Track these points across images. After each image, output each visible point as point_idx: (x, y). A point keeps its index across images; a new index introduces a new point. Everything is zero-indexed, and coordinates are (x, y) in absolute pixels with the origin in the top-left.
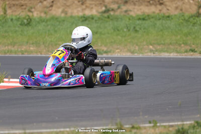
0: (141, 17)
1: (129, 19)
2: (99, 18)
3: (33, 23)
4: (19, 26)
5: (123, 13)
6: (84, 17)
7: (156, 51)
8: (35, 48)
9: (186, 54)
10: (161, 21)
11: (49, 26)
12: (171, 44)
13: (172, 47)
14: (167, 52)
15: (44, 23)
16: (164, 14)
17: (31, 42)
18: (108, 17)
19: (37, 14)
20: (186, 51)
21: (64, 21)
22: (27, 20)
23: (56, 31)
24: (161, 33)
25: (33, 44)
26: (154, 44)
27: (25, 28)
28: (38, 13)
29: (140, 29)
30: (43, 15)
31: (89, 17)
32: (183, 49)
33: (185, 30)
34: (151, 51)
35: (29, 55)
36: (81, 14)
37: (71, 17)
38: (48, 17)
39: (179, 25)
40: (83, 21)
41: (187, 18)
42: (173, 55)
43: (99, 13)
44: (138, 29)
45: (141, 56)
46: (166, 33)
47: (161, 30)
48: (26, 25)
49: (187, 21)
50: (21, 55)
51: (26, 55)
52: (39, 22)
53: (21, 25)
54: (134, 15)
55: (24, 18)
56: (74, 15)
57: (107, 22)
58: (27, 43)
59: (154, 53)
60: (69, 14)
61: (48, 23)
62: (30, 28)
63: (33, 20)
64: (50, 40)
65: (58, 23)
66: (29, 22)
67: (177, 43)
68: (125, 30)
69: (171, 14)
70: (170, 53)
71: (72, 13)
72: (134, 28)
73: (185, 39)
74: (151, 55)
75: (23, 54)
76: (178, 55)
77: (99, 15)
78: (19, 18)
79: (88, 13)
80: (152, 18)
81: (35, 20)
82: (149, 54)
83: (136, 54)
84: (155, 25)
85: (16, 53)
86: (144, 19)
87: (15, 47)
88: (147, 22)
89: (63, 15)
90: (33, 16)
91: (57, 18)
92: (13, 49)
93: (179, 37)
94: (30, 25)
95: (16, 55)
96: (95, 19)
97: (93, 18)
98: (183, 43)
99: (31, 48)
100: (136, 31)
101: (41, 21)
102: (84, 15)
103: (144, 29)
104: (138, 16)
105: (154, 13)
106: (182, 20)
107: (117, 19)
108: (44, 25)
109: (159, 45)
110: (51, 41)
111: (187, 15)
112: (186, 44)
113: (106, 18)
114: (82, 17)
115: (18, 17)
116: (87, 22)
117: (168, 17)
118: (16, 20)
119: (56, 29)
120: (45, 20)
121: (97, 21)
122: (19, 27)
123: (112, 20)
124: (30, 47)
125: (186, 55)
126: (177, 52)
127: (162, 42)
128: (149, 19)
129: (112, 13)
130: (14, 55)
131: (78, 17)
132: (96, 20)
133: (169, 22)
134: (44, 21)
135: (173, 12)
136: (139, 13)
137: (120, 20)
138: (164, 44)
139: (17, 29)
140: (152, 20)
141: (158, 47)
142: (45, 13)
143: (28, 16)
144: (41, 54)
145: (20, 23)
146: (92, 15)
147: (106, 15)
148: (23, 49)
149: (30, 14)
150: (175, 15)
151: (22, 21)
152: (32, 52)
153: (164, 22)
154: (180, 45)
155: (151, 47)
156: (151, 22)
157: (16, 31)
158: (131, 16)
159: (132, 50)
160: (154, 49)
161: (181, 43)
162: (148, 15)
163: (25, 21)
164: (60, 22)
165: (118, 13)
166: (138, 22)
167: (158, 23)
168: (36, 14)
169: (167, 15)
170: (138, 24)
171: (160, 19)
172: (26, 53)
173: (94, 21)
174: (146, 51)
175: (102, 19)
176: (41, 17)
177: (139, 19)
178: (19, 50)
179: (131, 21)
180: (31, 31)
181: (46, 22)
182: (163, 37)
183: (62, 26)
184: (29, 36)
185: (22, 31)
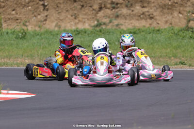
0: (132, 31)
1: (121, 33)
2: (92, 32)
3: (28, 36)
4: (14, 39)
5: (115, 27)
6: (77, 31)
8: (30, 61)
9: (176, 66)
10: (151, 34)
11: (43, 40)
12: (161, 57)
13: (161, 59)
14: (157, 64)
15: (38, 37)
16: (154, 28)
17: (26, 54)
18: (100, 31)
19: (32, 28)
20: (176, 64)
22: (22, 34)
23: (50, 45)
24: (151, 46)
25: (28, 57)
27: (21, 41)
28: (33, 26)
31: (82, 31)
32: (173, 61)
33: (175, 44)
36: (74, 28)
38: (42, 30)
39: (169, 38)
40: (76, 35)
41: (176, 32)
43: (91, 27)
46: (157, 46)
47: (152, 44)
48: (21, 39)
49: (177, 35)
50: (16, 68)
52: (33, 36)
53: (16, 38)
54: (125, 29)
55: (19, 32)
56: (67, 29)
58: (22, 55)
60: (62, 28)
61: (43, 36)
62: (25, 41)
63: (27, 34)
64: (44, 52)
65: (52, 37)
66: (24, 36)
67: (167, 56)
69: (161, 28)
71: (65, 27)
73: (174, 51)
75: (18, 66)
77: (91, 29)
78: (14, 32)
79: (80, 27)
80: (143, 31)
81: (29, 33)
84: (145, 39)
86: (135, 33)
87: (11, 60)
88: (138, 36)
89: (56, 29)
90: (27, 29)
91: (51, 32)
92: (9, 61)
93: (169, 50)
94: (25, 39)
96: (87, 32)
97: (85, 32)
98: (173, 56)
99: (27, 61)
101: (35, 34)
102: (77, 28)
104: (129, 29)
105: (144, 26)
106: (172, 33)
107: (109, 32)
108: (38, 39)
110: (46, 54)
111: (176, 28)
112: (175, 56)
113: (98, 31)
114: (75, 31)
115: (13, 30)
116: (80, 35)
117: (159, 30)
118: (11, 33)
119: (50, 42)
120: (40, 34)
121: (90, 35)
122: (14, 40)
123: (103, 33)
124: (25, 59)
125: (176, 68)
127: (153, 55)
128: (140, 32)
129: (104, 27)
131: (71, 31)
132: (88, 34)
133: (159, 35)
134: (38, 35)
135: (163, 26)
136: (130, 27)
137: (111, 33)
138: (155, 57)
139: (12, 42)
140: (142, 33)
142: (39, 27)
143: (24, 30)
145: (15, 36)
146: (85, 29)
147: (98, 29)
148: (18, 62)
149: (25, 28)
150: (165, 29)
151: (18, 34)
153: (154, 35)
154: (170, 58)
156: (142, 35)
157: (11, 45)
158: (123, 30)
161: (171, 56)
162: (139, 29)
163: (20, 34)
164: (53, 35)
165: (109, 27)
167: (149, 36)
168: (30, 28)
169: (157, 28)
171: (150, 33)
172: (22, 66)
173: (87, 34)
175: (94, 33)
176: (35, 30)
178: (15, 62)
180: (26, 45)
181: (41, 36)
182: (153, 50)
183: (55, 39)
184: (24, 49)
185: (17, 44)
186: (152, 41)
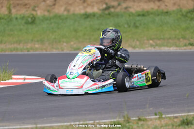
0: (141, 14)
1: (130, 16)
2: (100, 15)
3: (37, 21)
5: (123, 10)
6: (86, 15)
7: (157, 45)
8: (40, 46)
9: (185, 47)
10: (160, 16)
12: (170, 38)
13: (171, 41)
14: (167, 46)
15: (48, 21)
16: (162, 10)
17: (36, 39)
18: (109, 14)
19: (41, 13)
20: (185, 45)
21: (66, 18)
22: (32, 18)
24: (161, 28)
25: (38, 41)
26: (154, 39)
27: (30, 26)
28: (42, 11)
29: (140, 24)
30: (46, 14)
31: (91, 14)
32: (182, 43)
33: (184, 25)
34: (152, 45)
35: (35, 53)
36: (83, 12)
37: (74, 14)
38: (52, 15)
39: (178, 20)
40: (85, 18)
41: (184, 14)
42: (173, 49)
43: (100, 10)
44: (138, 25)
45: (142, 50)
46: (165, 28)
47: (161, 26)
48: (30, 23)
49: (185, 16)
50: (26, 53)
51: (31, 52)
52: (42, 21)
53: (25, 23)
54: (134, 12)
55: (29, 17)
56: (76, 12)
57: (108, 19)
58: (32, 40)
59: (154, 48)
60: (71, 12)
61: (52, 21)
62: (34, 26)
63: (37, 19)
64: (53, 37)
65: (61, 21)
66: (33, 21)
67: (176, 37)
68: (126, 26)
69: (170, 10)
70: (170, 47)
71: (74, 11)
72: (135, 23)
73: (183, 33)
74: (152, 49)
75: (28, 51)
76: (178, 48)
77: (100, 12)
78: (24, 17)
79: (89, 10)
80: (152, 14)
81: (39, 18)
82: (150, 48)
83: (137, 49)
84: (154, 21)
85: (21, 50)
86: (143, 15)
88: (147, 18)
89: (65, 13)
90: (37, 14)
91: (60, 16)
92: (18, 47)
93: (177, 32)
94: (35, 24)
95: (22, 53)
96: (96, 16)
97: (94, 16)
98: (182, 37)
99: (37, 46)
101: (45, 19)
102: (86, 12)
103: (144, 25)
104: (137, 12)
105: (153, 9)
106: (180, 15)
107: (117, 15)
108: (48, 23)
109: (159, 39)
110: (55, 38)
111: (184, 10)
113: (107, 15)
114: (84, 15)
115: (22, 16)
116: (89, 19)
117: (167, 12)
118: (20, 18)
119: (60, 26)
120: (49, 18)
121: (99, 18)
122: (23, 25)
123: (113, 16)
124: (35, 44)
125: (185, 49)
126: (177, 46)
127: (162, 37)
128: (149, 15)
129: (112, 10)
130: (20, 53)
131: (80, 15)
132: (97, 18)
133: (167, 18)
134: (47, 19)
135: (171, 8)
136: (139, 9)
137: (120, 16)
138: (164, 39)
139: (22, 27)
140: (151, 16)
141: (158, 42)
142: (48, 11)
143: (32, 14)
144: (46, 51)
145: (23, 22)
146: (94, 13)
147: (107, 12)
148: (28, 47)
150: (173, 11)
151: (27, 20)
152: (37, 49)
153: (163, 17)
154: (179, 39)
155: (151, 42)
156: (150, 18)
157: (21, 30)
158: (132, 13)
159: (133, 45)
160: (154, 44)
161: (180, 37)
162: (148, 12)
163: (30, 19)
164: (63, 20)
165: (118, 10)
166: (138, 18)
167: (157, 19)
168: (39, 13)
169: (165, 10)
170: (139, 20)
171: (158, 15)
173: (95, 18)
174: (147, 46)
175: (103, 16)
176: (44, 15)
177: (139, 15)
178: (25, 47)
179: (131, 18)
180: (35, 29)
181: (50, 20)
182: (162, 32)
183: (65, 23)
184: (34, 34)
185: (27, 29)
186: (161, 23)
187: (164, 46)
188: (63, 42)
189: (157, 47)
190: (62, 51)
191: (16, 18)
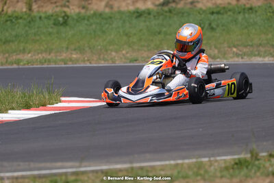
0: (215, 11)
2: (158, 13)
3: (70, 22)
4: (52, 26)
5: (189, 6)
6: (138, 12)
7: (245, 54)
8: (79, 56)
11: (94, 26)
15: (86, 22)
16: (244, 5)
17: (72, 47)
18: (170, 11)
19: (73, 9)
22: (63, 18)
24: (246, 31)
25: (75, 50)
26: (238, 45)
27: (62, 29)
29: (218, 26)
31: (144, 12)
34: (237, 55)
35: (75, 65)
36: (132, 8)
40: (137, 17)
43: (156, 6)
44: (214, 26)
45: (225, 62)
47: (246, 27)
48: (62, 25)
50: (63, 66)
51: (70, 65)
52: (77, 21)
53: (54, 24)
55: (58, 15)
57: (170, 17)
58: (67, 48)
59: (242, 58)
61: (91, 21)
62: (68, 28)
63: (70, 18)
66: (66, 20)
70: (264, 57)
71: (119, 7)
72: (210, 24)
74: (239, 61)
75: (65, 64)
79: (141, 6)
80: (229, 10)
82: (236, 59)
83: (218, 60)
84: (236, 21)
86: (218, 13)
87: (52, 54)
89: (107, 10)
91: (101, 15)
94: (67, 25)
96: (152, 14)
97: (149, 14)
99: (74, 56)
100: (212, 29)
101: (80, 19)
102: (137, 9)
103: (222, 26)
104: (210, 9)
105: (229, 4)
108: (86, 24)
109: (245, 46)
113: (166, 12)
114: (134, 12)
116: (143, 18)
118: (46, 18)
119: (104, 29)
120: (86, 17)
121: (156, 17)
122: (52, 28)
124: (72, 54)
127: (250, 43)
128: (227, 12)
130: (54, 66)
131: (129, 12)
132: (154, 16)
133: (253, 16)
134: (84, 19)
136: (210, 5)
137: (186, 14)
138: (252, 46)
139: (50, 30)
140: (230, 13)
141: (245, 50)
142: (84, 8)
143: (64, 12)
144: (90, 63)
145: (52, 22)
146: (148, 10)
147: (166, 8)
151: (56, 19)
152: (77, 60)
155: (235, 49)
157: (50, 34)
158: (201, 9)
159: (212, 55)
160: (240, 53)
162: (224, 8)
163: (61, 19)
164: (106, 19)
165: (181, 5)
166: (212, 17)
167: (240, 17)
170: (214, 20)
171: (240, 13)
172: (70, 63)
173: (151, 17)
174: (231, 55)
175: (162, 14)
176: (79, 13)
177: (213, 13)
178: (59, 58)
179: (202, 16)
180: (70, 33)
181: (88, 20)
182: (249, 36)
183: (110, 24)
184: (69, 39)
185: (58, 33)
186: (246, 24)
187: (255, 56)
188: (112, 51)
189: (245, 57)
190: (113, 62)
191: (40, 18)
